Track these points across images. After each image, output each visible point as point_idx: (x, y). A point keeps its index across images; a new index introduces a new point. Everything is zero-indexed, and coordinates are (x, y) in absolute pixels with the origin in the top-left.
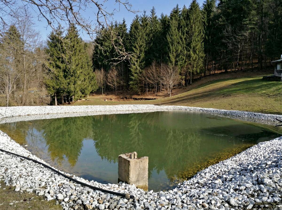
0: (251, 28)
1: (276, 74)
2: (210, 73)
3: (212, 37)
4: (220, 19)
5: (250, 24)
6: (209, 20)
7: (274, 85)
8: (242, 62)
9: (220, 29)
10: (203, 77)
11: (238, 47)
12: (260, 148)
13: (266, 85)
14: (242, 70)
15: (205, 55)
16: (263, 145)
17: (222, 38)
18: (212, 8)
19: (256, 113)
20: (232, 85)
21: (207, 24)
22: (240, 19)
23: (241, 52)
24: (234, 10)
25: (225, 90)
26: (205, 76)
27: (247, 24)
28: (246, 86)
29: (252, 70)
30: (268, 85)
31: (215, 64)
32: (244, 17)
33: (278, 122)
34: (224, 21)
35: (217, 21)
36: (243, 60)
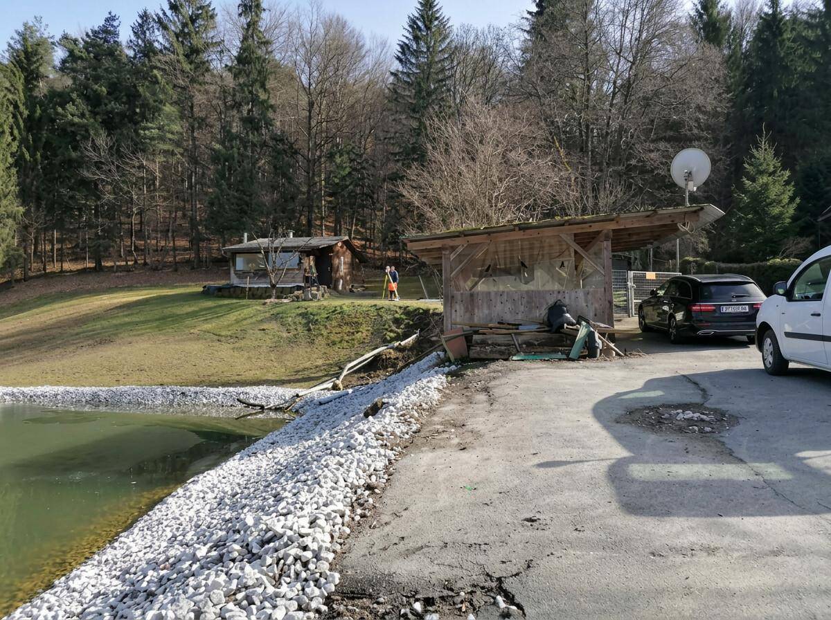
0: (166, 152)
1: (235, 281)
2: (45, 269)
3: (44, 157)
4: (70, 107)
5: (162, 139)
6: (31, 102)
7: (231, 309)
8: (146, 242)
9: (72, 135)
10: (18, 281)
11: (132, 198)
12: (190, 497)
13: (210, 308)
14: (145, 264)
15: (22, 209)
16: (198, 487)
17: (80, 163)
18: (40, 65)
19: (185, 389)
20: (116, 308)
21: (26, 113)
22: (133, 120)
23: (140, 213)
24: (114, 88)
25: (98, 325)
26: (26, 279)
27: (152, 139)
28: (157, 312)
29: (176, 267)
30: (218, 309)
31: (60, 241)
32: (144, 117)
33: (240, 406)
34: (83, 115)
35: (60, 110)
36: (149, 238)
